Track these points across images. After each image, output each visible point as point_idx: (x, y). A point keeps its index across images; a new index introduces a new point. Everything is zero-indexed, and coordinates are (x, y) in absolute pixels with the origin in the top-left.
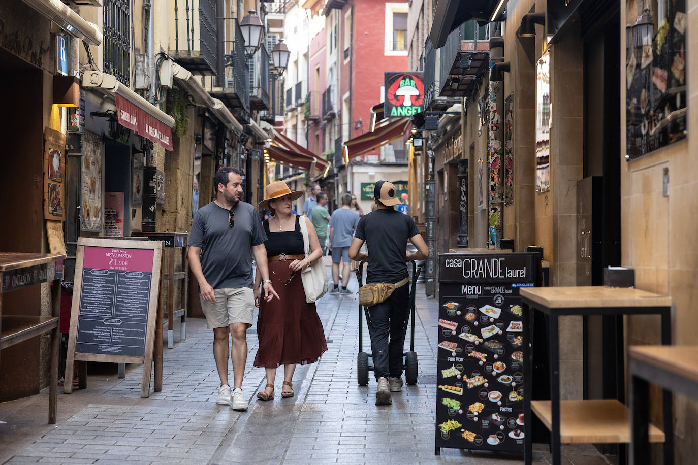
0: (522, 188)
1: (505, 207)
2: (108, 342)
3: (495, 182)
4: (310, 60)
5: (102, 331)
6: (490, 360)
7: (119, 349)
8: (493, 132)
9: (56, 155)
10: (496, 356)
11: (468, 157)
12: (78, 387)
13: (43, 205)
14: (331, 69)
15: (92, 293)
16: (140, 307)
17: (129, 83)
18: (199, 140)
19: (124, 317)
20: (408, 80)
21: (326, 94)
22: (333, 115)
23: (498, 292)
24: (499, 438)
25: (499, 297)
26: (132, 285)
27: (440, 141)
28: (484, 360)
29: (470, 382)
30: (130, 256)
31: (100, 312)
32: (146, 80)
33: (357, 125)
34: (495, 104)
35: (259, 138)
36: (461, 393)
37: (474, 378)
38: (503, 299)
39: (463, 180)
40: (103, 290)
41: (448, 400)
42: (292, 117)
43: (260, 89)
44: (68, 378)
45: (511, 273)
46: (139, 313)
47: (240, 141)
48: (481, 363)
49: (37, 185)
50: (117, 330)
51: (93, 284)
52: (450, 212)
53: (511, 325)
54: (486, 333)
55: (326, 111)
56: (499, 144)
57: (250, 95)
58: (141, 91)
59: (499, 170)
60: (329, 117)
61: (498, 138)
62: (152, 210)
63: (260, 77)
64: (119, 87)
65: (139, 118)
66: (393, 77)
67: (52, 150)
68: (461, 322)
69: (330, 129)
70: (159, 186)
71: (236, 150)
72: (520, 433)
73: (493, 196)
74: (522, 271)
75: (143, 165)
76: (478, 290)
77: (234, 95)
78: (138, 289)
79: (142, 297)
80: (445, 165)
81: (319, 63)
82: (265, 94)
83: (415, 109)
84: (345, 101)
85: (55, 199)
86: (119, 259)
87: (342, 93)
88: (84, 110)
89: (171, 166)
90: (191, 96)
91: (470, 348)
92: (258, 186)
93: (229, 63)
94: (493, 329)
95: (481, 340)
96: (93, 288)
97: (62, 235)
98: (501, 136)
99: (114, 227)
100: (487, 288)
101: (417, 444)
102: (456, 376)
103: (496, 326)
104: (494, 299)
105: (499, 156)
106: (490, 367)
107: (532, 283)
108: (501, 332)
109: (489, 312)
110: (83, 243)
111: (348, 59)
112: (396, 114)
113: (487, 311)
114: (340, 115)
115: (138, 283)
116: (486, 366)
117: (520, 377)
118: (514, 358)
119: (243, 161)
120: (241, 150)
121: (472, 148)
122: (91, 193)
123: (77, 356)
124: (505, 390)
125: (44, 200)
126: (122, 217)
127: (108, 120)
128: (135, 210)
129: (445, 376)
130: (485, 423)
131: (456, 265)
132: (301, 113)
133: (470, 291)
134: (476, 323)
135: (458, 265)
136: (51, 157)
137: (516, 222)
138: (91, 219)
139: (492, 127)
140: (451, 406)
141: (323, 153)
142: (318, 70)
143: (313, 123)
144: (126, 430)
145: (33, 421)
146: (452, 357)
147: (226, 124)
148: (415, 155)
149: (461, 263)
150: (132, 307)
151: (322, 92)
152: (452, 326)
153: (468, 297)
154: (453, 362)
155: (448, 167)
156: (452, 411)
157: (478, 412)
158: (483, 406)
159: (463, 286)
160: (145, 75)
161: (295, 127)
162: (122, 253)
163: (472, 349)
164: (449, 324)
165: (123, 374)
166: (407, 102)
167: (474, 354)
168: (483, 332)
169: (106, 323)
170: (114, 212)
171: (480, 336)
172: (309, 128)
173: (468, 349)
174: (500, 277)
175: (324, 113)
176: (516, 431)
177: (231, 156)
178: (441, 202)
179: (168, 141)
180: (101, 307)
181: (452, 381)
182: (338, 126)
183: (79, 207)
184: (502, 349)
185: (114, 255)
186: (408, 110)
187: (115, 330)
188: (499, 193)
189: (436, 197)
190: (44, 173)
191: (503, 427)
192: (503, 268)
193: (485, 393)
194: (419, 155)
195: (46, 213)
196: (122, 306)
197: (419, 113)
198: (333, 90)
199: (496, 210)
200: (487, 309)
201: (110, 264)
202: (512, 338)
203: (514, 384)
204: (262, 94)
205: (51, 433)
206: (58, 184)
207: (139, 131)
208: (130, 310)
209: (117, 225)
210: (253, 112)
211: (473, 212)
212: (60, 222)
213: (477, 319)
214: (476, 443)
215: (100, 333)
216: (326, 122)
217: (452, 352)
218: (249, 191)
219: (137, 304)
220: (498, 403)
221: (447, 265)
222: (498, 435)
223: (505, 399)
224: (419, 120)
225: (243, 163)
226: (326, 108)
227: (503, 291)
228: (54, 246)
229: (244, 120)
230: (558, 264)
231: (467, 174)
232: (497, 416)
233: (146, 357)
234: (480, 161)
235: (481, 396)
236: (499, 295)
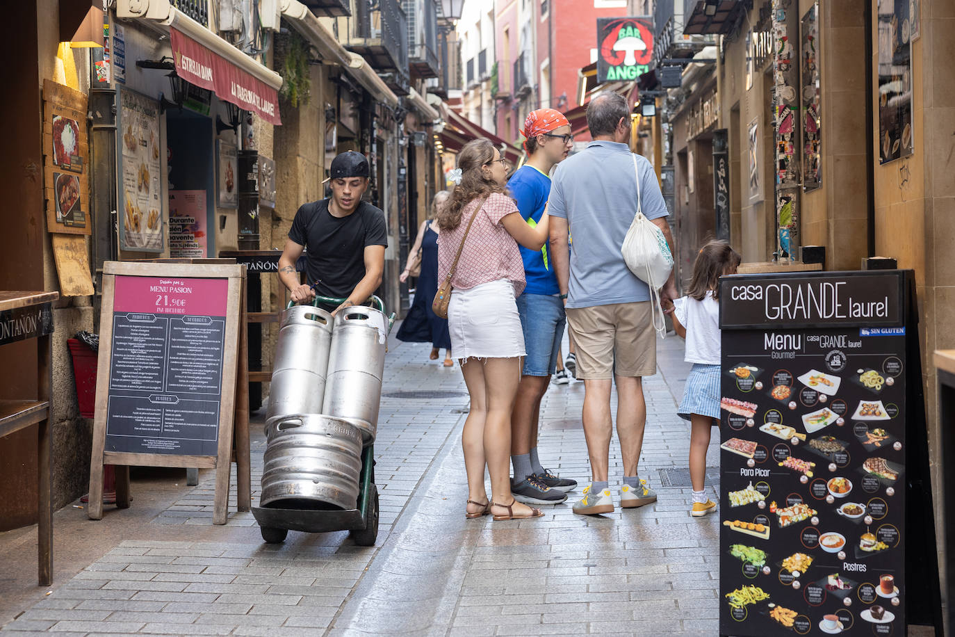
0: (838, 160)
1: (804, 195)
2: (158, 434)
3: (786, 154)
4: (497, 19)
5: (147, 416)
6: (822, 474)
7: (176, 444)
8: (781, 73)
9: (67, 128)
10: (832, 467)
11: (727, 125)
12: (115, 506)
13: (46, 209)
14: (524, 30)
15: (129, 353)
16: (208, 375)
17: (207, 20)
18: (333, 116)
19: (181, 392)
20: (629, 28)
21: (519, 63)
22: (528, 91)
23: (834, 346)
24: (842, 622)
25: (836, 355)
26: (194, 338)
27: (681, 108)
28: (810, 474)
29: (783, 514)
30: (189, 290)
31: (144, 384)
32: (235, 17)
33: (560, 101)
34: (784, 26)
35: (425, 117)
36: (767, 536)
37: (790, 508)
38: (845, 359)
39: (722, 160)
40: (146, 348)
41: (742, 547)
42: (475, 96)
43: (424, 47)
44: (94, 493)
45: (859, 310)
46: (205, 384)
47: (395, 119)
48: (803, 479)
49: (33, 177)
50: (172, 413)
51: (131, 338)
52: (699, 211)
53: (860, 408)
54: (812, 422)
55: (519, 85)
56: (791, 92)
57: (410, 56)
58: (230, 35)
59: (792, 134)
60: (523, 93)
61: (789, 82)
62: (253, 217)
63: (424, 32)
64: (175, 16)
65: (217, 72)
66: (609, 25)
67: (59, 118)
68: (764, 402)
69: (525, 110)
70: (264, 180)
71: (392, 132)
72: (883, 613)
73: (784, 177)
74: (880, 306)
75: (237, 148)
76: (793, 343)
77: (381, 50)
78: (204, 345)
79: (211, 358)
80: (690, 141)
81: (508, 23)
82: (430, 53)
83: (641, 70)
84: (544, 70)
85: (70, 199)
86: (172, 296)
87: (539, 60)
88: (123, 57)
89: (288, 153)
90: (313, 46)
91: (782, 452)
92: (426, 183)
93: (376, 7)
94: (825, 416)
95: (803, 437)
96: (131, 344)
97: (86, 257)
98: (795, 78)
99: (192, 244)
100: (813, 339)
101: (682, 621)
102: (756, 503)
103: (832, 410)
104: (827, 358)
105: (793, 112)
106: (822, 487)
107: (901, 327)
108: (840, 421)
109: (817, 384)
110: (113, 270)
111: (547, 15)
112: (613, 78)
113: (813, 383)
114: (538, 90)
115: (203, 335)
116: (813, 486)
117: (880, 506)
118: (869, 470)
119: (402, 148)
120: (400, 133)
121: (736, 111)
122: (140, 191)
123: (108, 458)
124: (853, 531)
125: (46, 201)
126: (203, 228)
127: (169, 76)
128: (225, 217)
129: (734, 504)
130: (815, 593)
131: (751, 296)
132: (487, 90)
133: (779, 346)
134: (793, 405)
135: (755, 296)
136: (59, 128)
137: (828, 217)
138: (142, 232)
139: (780, 65)
140: (749, 559)
141: (517, 142)
142: (507, 32)
143: (502, 103)
144: (171, 596)
145: (14, 580)
146: (747, 467)
147: (374, 94)
148: (640, 136)
149: (761, 292)
150: (195, 376)
151: (514, 61)
152: (745, 411)
153: (775, 356)
154: (749, 478)
155: (694, 144)
156: (749, 568)
157: (801, 572)
158: (809, 560)
159: (766, 335)
160: (234, 10)
161: (479, 109)
162: (177, 286)
163: (786, 453)
164: (741, 407)
165: (194, 479)
166: (630, 60)
167: (791, 462)
168: (807, 420)
169: (153, 402)
170: (192, 221)
171: (800, 428)
172: (498, 109)
173: (778, 453)
174: (837, 317)
175: (516, 88)
176: (875, 609)
177: (384, 141)
178: (684, 197)
179: (272, 109)
180: (145, 375)
181: (749, 513)
182: (535, 104)
183: (114, 212)
184: (844, 453)
185: (164, 290)
186: (631, 71)
187: (169, 413)
188: (793, 173)
189: (676, 190)
190: (44, 157)
191: (850, 600)
192: (843, 300)
193: (814, 536)
194: (645, 136)
195: (51, 221)
196: (179, 373)
197: (647, 73)
198: (528, 58)
199: (788, 199)
200: (813, 378)
201: (157, 304)
202: (863, 433)
203: (869, 520)
204: (427, 54)
205: (36, 606)
206: (75, 175)
207: (219, 90)
208: (192, 379)
209: (196, 241)
210: (415, 82)
211: (738, 208)
212: (82, 236)
213: (794, 397)
214: (798, 629)
215: (144, 418)
216: (519, 100)
217: (748, 459)
218: (414, 191)
219: (202, 369)
220: (839, 554)
221: (735, 297)
222: (839, 615)
223: (851, 547)
224: (648, 82)
225: (402, 150)
226: (519, 80)
227: (844, 343)
228: (69, 276)
229: (401, 89)
230: (934, 288)
231: (728, 152)
232: (837, 579)
233: (220, 457)
234: (752, 126)
235: (806, 542)
236: (837, 352)
